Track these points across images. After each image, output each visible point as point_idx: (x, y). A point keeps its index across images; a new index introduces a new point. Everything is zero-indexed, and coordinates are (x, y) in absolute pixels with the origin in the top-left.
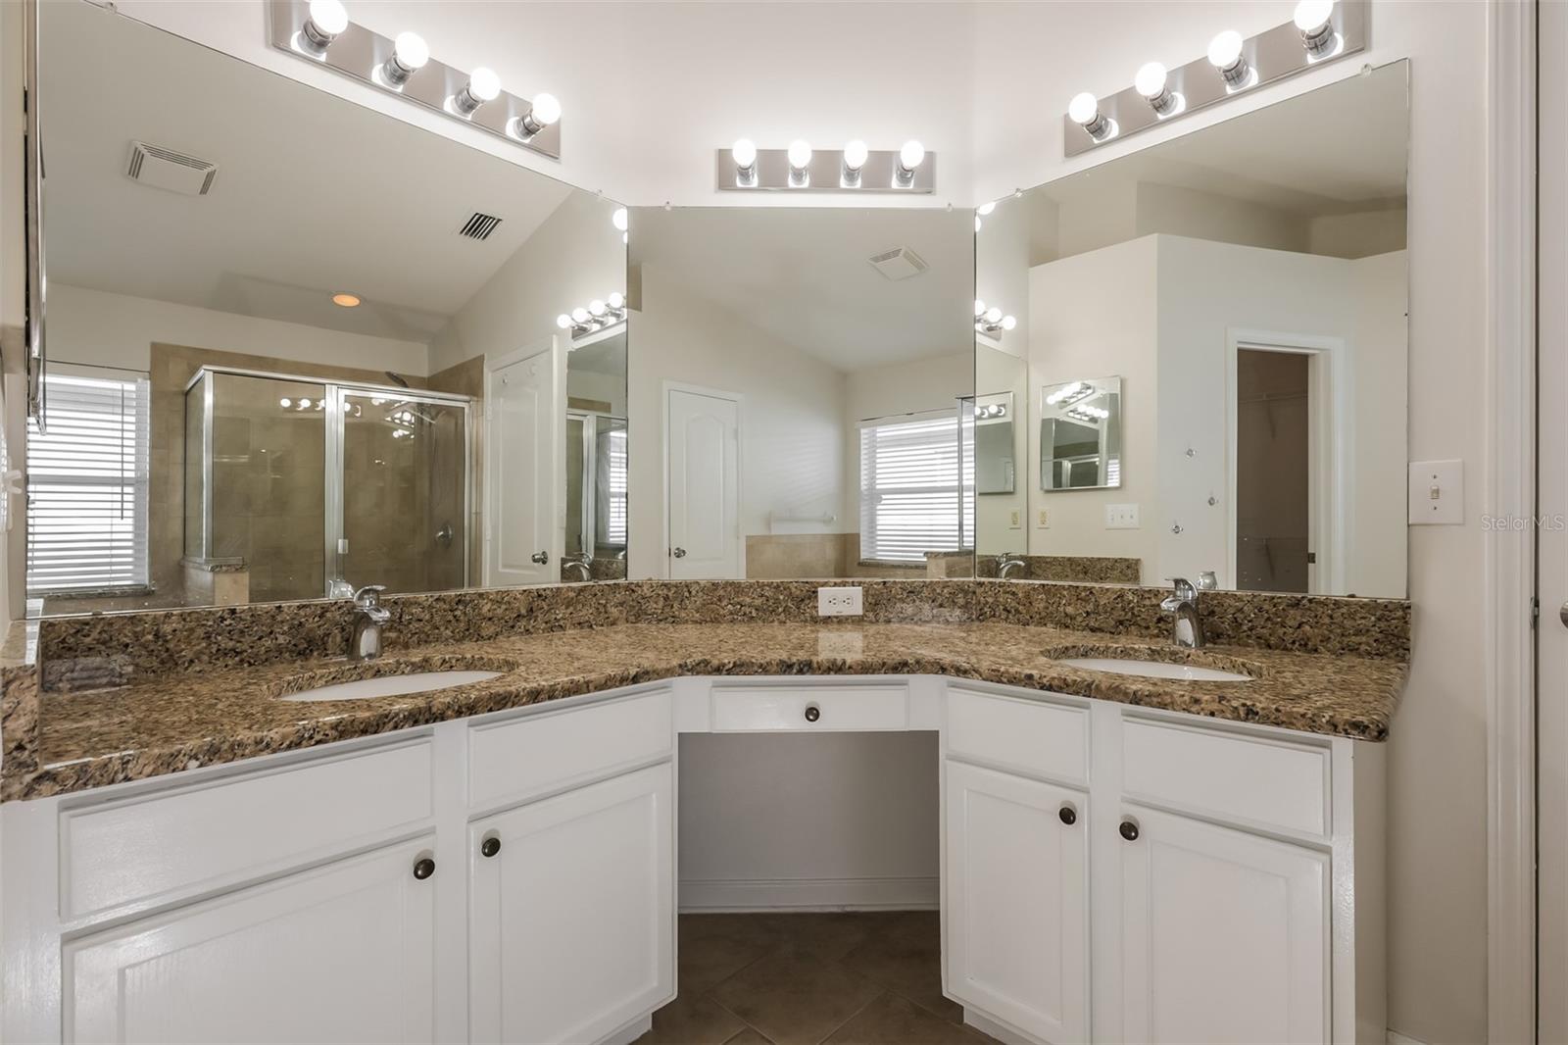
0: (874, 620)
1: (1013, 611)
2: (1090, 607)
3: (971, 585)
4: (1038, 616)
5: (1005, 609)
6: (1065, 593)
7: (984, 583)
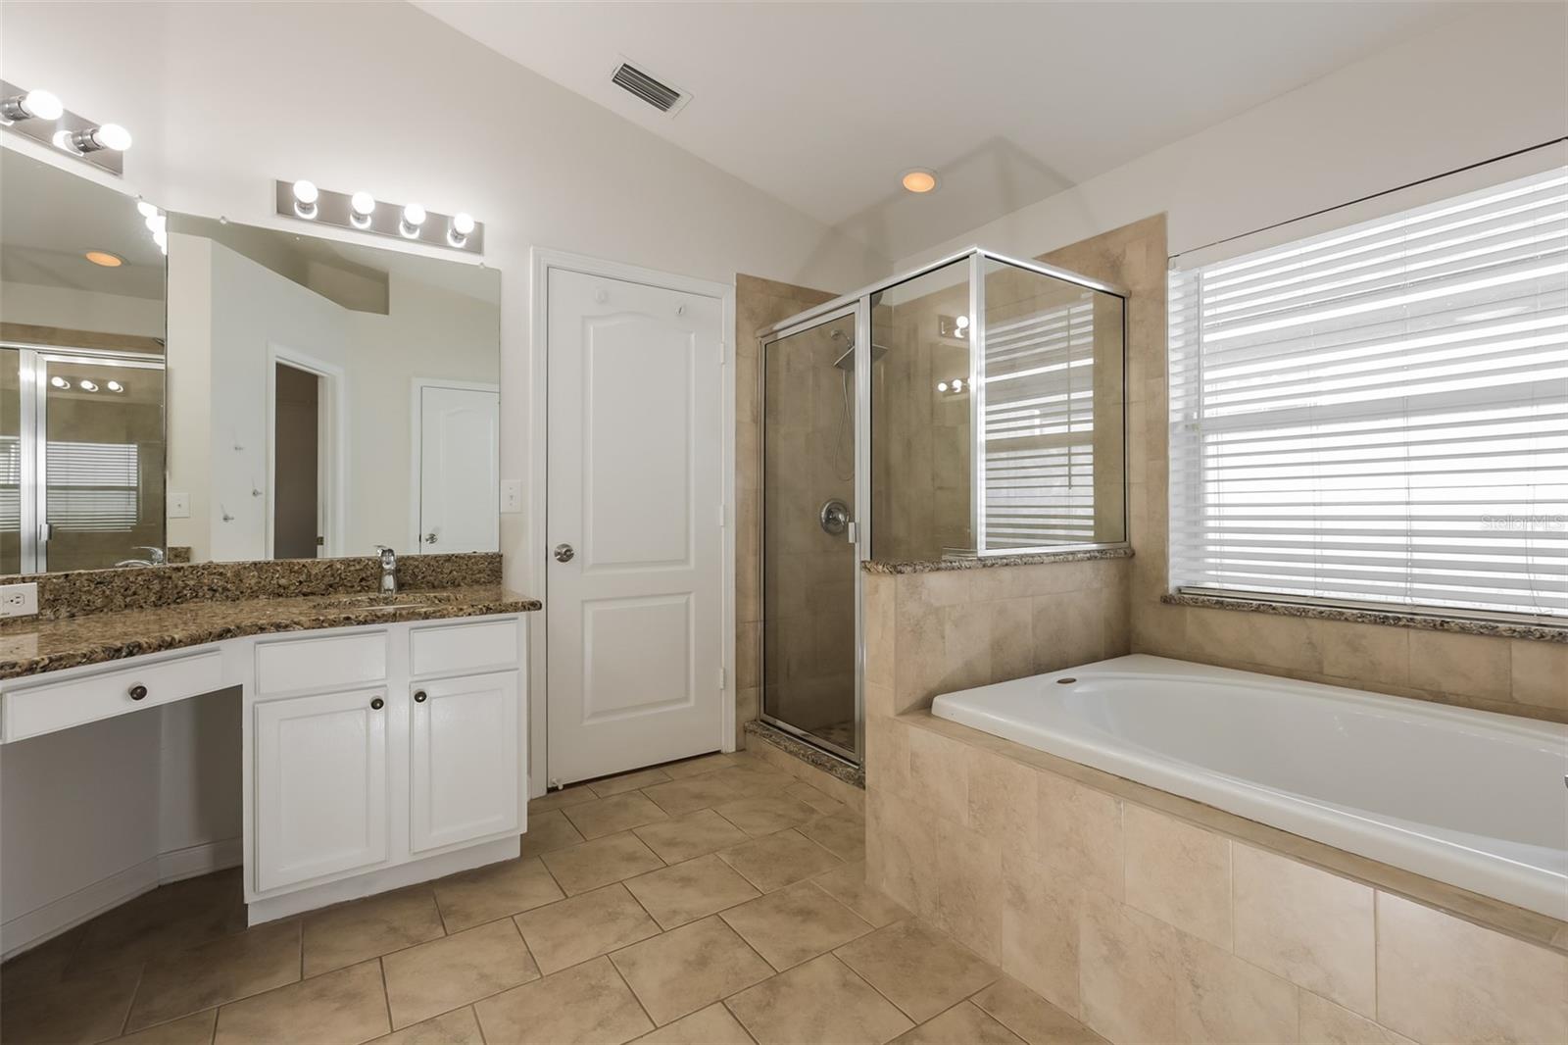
0: (53, 617)
1: (220, 589)
2: (303, 578)
3: (167, 570)
4: (249, 591)
5: (211, 589)
6: (279, 568)
7: (182, 568)
